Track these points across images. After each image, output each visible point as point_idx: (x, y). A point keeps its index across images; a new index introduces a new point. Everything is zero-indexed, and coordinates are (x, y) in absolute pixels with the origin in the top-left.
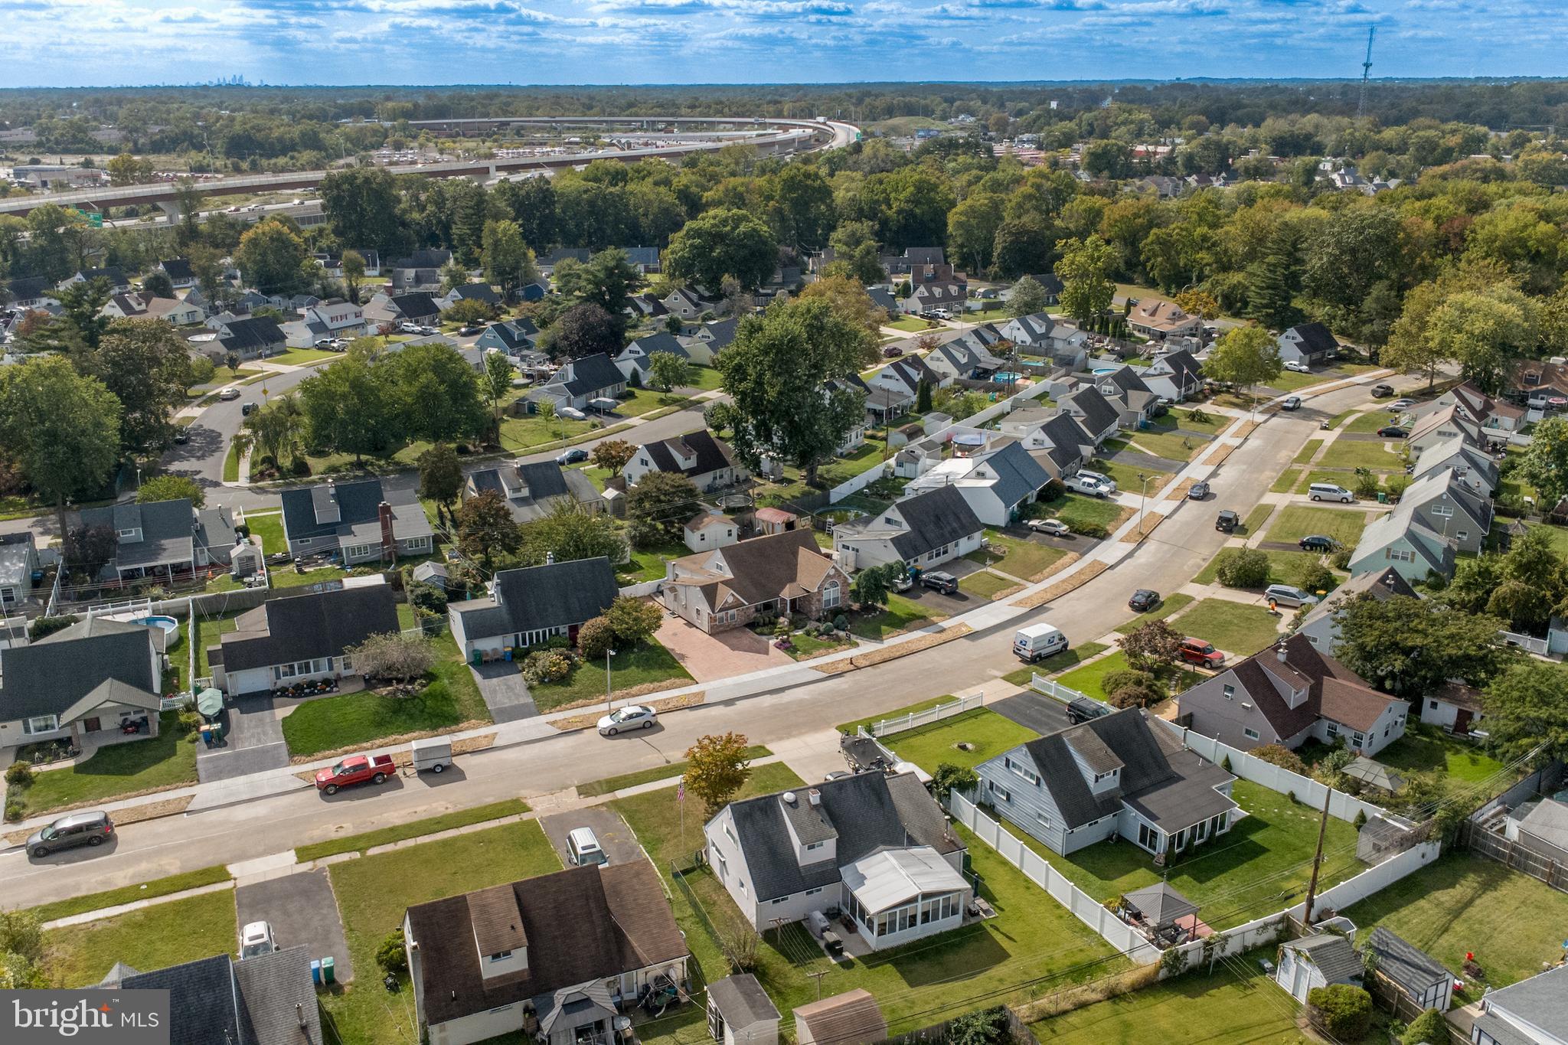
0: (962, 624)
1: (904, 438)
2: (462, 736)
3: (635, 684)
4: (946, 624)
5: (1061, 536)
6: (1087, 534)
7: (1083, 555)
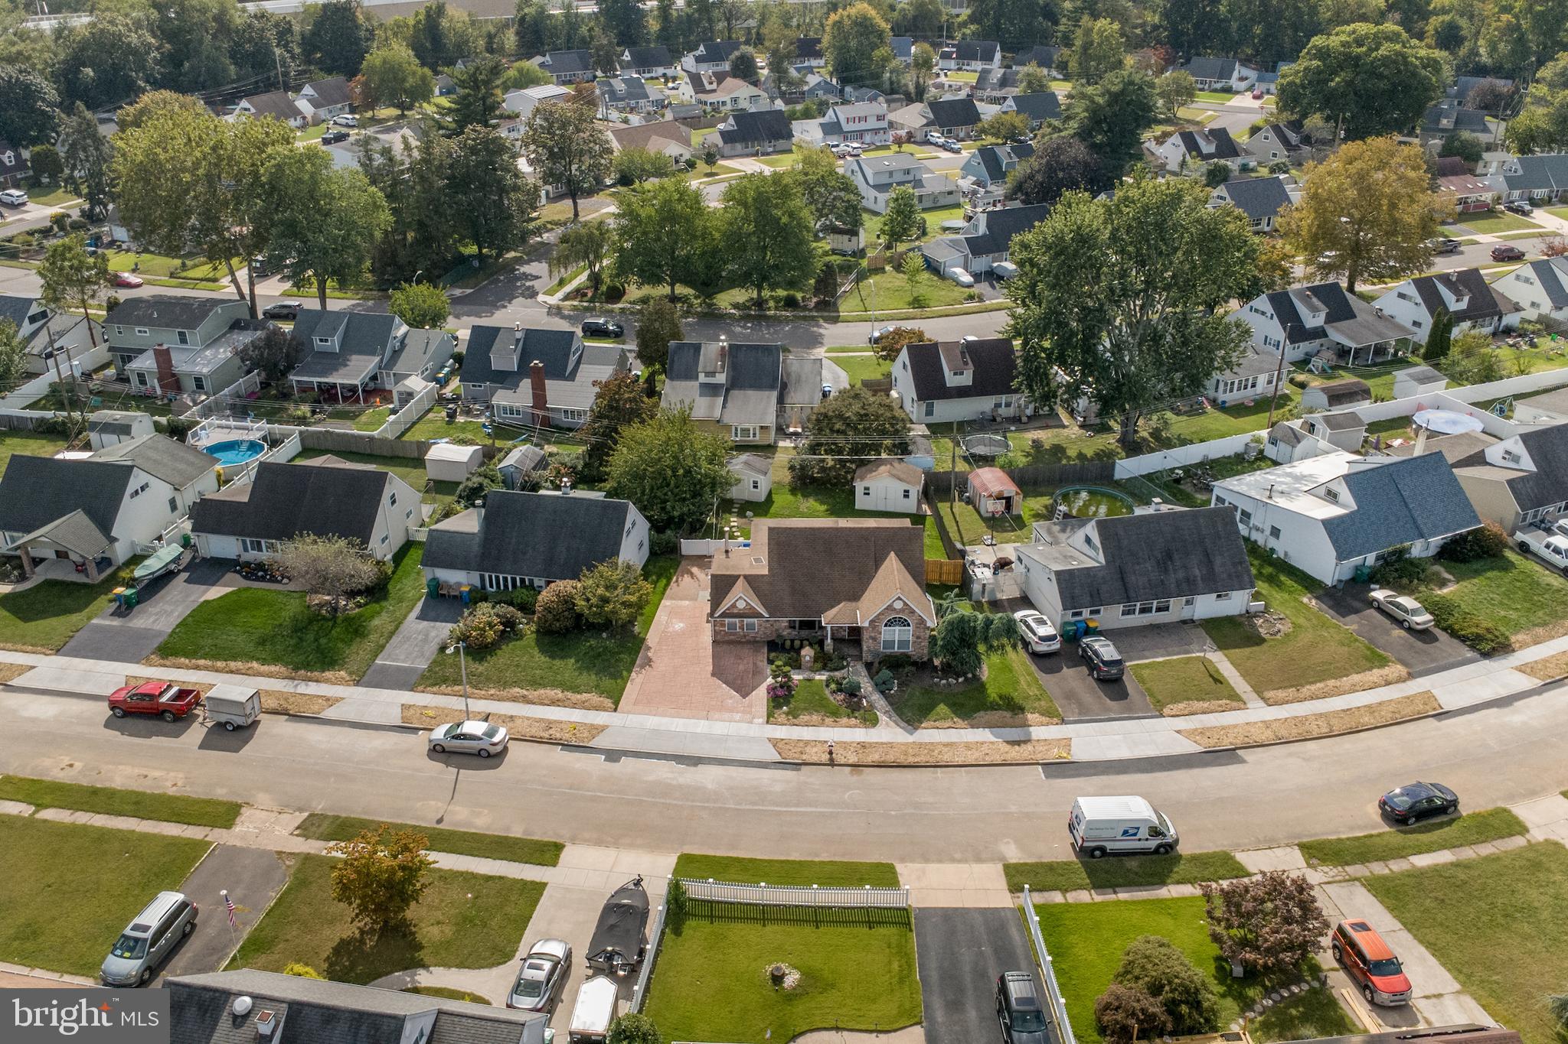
0: (1067, 743)
1: (1324, 399)
2: (312, 689)
3: (545, 686)
4: (1043, 731)
5: (1410, 630)
6: (1463, 639)
7: (1411, 676)
